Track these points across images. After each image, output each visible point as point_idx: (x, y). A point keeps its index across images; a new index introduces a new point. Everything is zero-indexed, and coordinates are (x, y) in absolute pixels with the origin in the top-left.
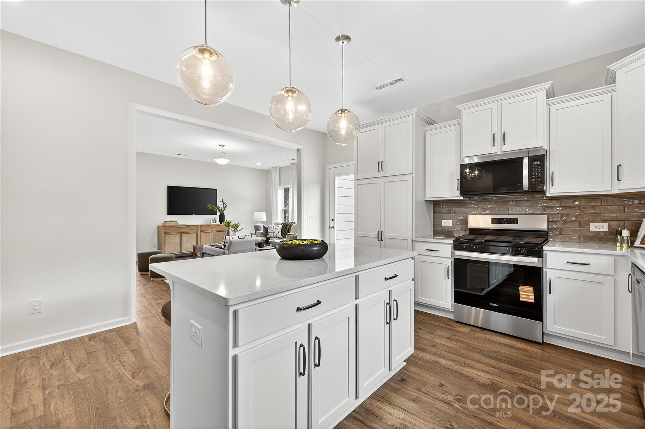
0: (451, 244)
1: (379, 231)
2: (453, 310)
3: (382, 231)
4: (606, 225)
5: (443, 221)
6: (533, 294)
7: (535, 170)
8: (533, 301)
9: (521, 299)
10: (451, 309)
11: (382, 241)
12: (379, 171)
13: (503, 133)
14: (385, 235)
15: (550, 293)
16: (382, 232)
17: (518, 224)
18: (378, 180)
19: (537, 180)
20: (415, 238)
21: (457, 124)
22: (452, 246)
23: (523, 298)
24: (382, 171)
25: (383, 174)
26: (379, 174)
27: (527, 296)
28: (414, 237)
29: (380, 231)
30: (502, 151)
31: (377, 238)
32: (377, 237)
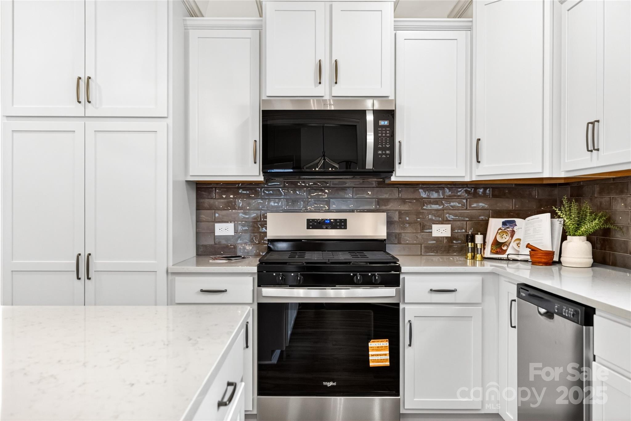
0: (251, 274)
1: (80, 254)
2: (255, 412)
3: (90, 254)
4: (448, 227)
5: (218, 226)
6: (388, 352)
7: (382, 135)
8: (388, 364)
9: (372, 364)
10: (251, 409)
11: (89, 278)
12: (80, 102)
13: (333, 62)
14: (96, 263)
15: (410, 345)
16: (90, 257)
17: (346, 229)
18: (77, 125)
19: (384, 152)
20: (173, 265)
21: (253, 28)
22: (253, 279)
23: (374, 361)
24: (89, 102)
25: (91, 110)
26: (79, 110)
27: (379, 358)
28: (171, 264)
29: (83, 254)
30: (333, 95)
31: (75, 273)
32: (75, 269)
